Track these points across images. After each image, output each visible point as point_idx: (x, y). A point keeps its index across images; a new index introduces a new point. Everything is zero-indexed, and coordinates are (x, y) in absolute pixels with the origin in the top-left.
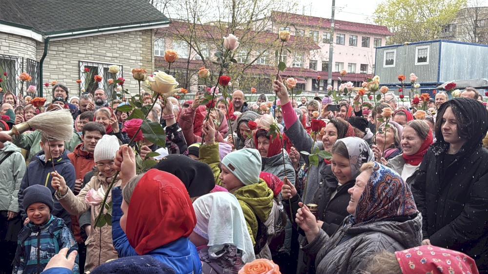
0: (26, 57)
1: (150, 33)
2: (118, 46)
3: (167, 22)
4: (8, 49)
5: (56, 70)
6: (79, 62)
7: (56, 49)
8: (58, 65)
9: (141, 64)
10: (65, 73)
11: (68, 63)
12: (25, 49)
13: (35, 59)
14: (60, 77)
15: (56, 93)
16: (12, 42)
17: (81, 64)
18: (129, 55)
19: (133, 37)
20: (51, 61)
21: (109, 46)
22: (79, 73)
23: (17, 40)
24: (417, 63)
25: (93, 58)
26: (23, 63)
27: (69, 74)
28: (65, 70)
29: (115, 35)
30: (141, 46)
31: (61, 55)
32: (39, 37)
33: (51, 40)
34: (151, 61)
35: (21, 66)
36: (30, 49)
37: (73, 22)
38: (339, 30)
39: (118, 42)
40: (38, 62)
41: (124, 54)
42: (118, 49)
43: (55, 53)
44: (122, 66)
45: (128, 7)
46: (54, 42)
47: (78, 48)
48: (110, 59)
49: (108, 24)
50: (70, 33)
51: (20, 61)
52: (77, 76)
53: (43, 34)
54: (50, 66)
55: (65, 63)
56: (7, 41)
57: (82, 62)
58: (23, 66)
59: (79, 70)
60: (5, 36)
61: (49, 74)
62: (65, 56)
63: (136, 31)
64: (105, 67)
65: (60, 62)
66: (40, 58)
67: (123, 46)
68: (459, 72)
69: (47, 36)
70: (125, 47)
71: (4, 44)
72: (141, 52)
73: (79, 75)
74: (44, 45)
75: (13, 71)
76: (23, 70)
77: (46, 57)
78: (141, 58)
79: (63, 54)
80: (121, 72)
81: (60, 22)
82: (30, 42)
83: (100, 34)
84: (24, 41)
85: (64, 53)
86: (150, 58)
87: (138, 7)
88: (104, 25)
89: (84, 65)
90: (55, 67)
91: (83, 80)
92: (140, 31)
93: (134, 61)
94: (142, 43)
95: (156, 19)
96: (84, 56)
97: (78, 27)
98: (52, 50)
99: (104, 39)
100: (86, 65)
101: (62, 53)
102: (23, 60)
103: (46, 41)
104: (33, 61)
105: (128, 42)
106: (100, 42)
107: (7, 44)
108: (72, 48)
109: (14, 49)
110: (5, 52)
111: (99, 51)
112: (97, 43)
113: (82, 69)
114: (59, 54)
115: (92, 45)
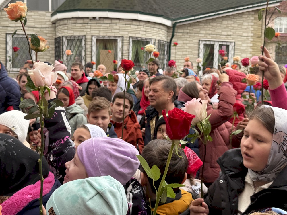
0: (159, 38)
2: (233, 25)
3: (278, 1)
4: (144, 33)
6: (200, 40)
7: (182, 32)
8: (183, 43)
9: (252, 40)
10: (188, 50)
11: (191, 42)
12: (158, 32)
13: (166, 40)
16: (148, 28)
17: (201, 42)
18: (241, 32)
19: (246, 16)
20: (178, 41)
21: (225, 26)
23: (152, 25)
25: (210, 37)
26: (155, 43)
27: (191, 50)
28: (188, 47)
29: (231, 17)
32: (169, 23)
33: (178, 24)
34: (261, 37)
36: (161, 32)
37: (197, 8)
39: (232, 22)
40: (168, 42)
41: (237, 32)
42: (232, 28)
43: (181, 34)
44: (235, 42)
46: (181, 26)
47: (199, 30)
48: (224, 37)
50: (193, 18)
51: (153, 41)
52: (197, 52)
53: (172, 20)
55: (188, 42)
56: (144, 27)
57: (202, 41)
59: (199, 48)
60: (143, 24)
61: (176, 51)
62: (188, 36)
63: (249, 12)
64: (220, 43)
65: (185, 42)
66: (169, 38)
67: (236, 25)
69: (175, 22)
70: (239, 26)
72: (252, 29)
73: (199, 51)
74: (172, 29)
77: (174, 38)
78: (252, 34)
79: (187, 35)
80: (233, 48)
81: (187, 10)
82: (161, 27)
83: (218, 16)
84: (157, 26)
86: (260, 34)
88: (221, 9)
89: (203, 43)
91: (201, 55)
92: (253, 11)
93: (245, 38)
94: (254, 21)
96: (203, 35)
97: (200, 13)
98: (179, 33)
99: (221, 20)
100: (205, 43)
102: (155, 41)
103: (174, 26)
104: (164, 41)
105: (242, 22)
106: (217, 23)
107: (144, 30)
108: (194, 30)
109: (149, 33)
110: (143, 35)
111: (216, 31)
112: (215, 24)
113: (202, 46)
114: (184, 35)
115: (211, 26)
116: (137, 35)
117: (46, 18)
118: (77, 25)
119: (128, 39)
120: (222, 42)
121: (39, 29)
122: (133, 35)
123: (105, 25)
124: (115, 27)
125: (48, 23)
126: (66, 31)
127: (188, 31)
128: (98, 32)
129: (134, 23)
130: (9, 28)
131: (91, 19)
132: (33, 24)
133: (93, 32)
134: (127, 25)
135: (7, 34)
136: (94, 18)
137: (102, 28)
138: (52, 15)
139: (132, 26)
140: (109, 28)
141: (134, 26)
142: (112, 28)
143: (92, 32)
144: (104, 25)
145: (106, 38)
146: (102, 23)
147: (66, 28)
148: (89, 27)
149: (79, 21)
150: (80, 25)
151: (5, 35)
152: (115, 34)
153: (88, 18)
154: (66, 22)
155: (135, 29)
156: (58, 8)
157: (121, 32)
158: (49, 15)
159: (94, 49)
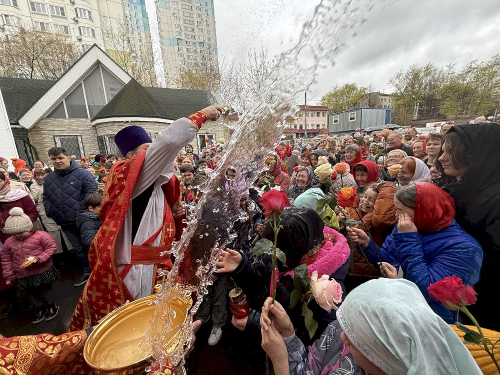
2: (213, 124)
3: (234, 111)
9: (224, 132)
15: (187, 149)
18: (218, 128)
21: (209, 125)
24: (349, 121)
25: (202, 132)
38: (311, 110)
41: (216, 128)
42: (213, 126)
48: (209, 131)
60: (162, 124)
67: (215, 125)
68: (371, 123)
71: (162, 128)
72: (223, 127)
73: (197, 140)
78: (223, 129)
80: (215, 136)
89: (199, 135)
91: (199, 142)
93: (220, 131)
113: (198, 137)
117: (87, 123)
118: (114, 127)
119: (154, 134)
120: (209, 134)
121: (82, 132)
125: (89, 127)
126: (106, 131)
129: (157, 124)
130: (55, 132)
131: (125, 123)
132: (77, 128)
135: (54, 136)
136: (127, 122)
138: (92, 121)
139: (156, 126)
141: (157, 126)
147: (106, 129)
149: (115, 124)
150: (118, 127)
151: (53, 137)
153: (122, 122)
154: (105, 125)
156: (96, 116)
158: (89, 121)
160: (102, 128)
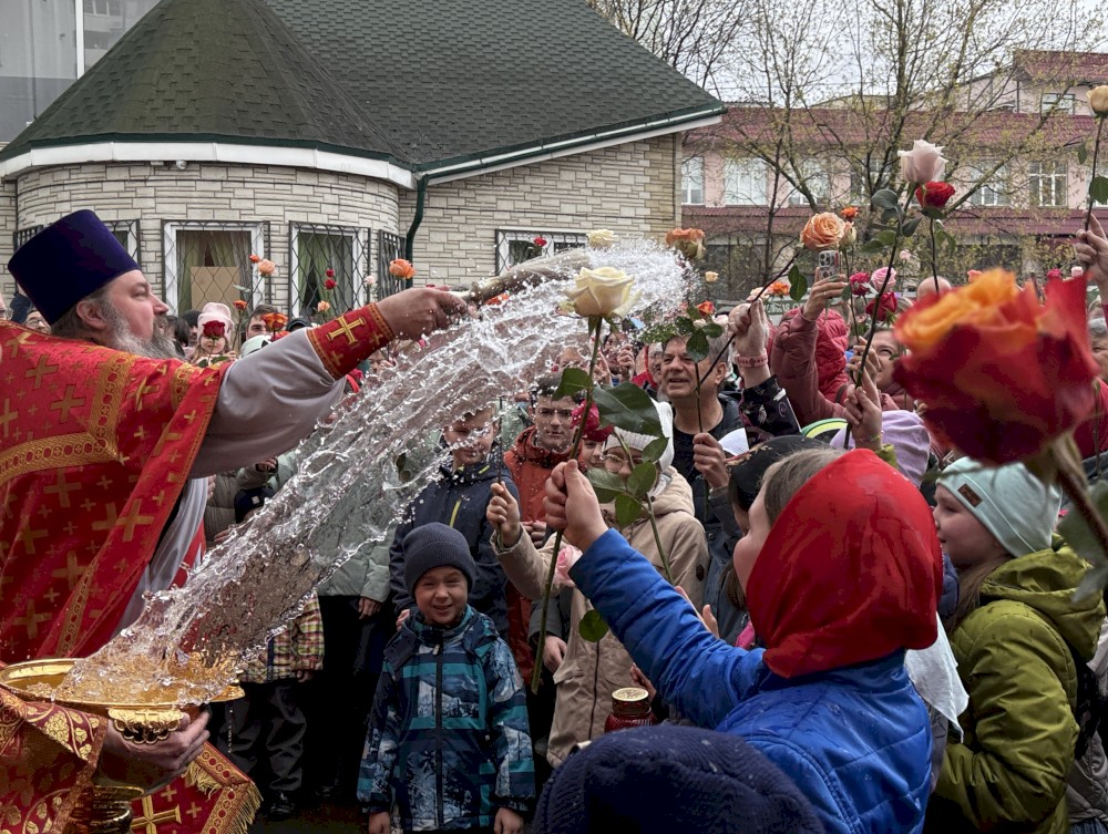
0: (377, 226)
1: (671, 145)
2: (591, 184)
3: (716, 110)
4: (335, 209)
5: (442, 255)
6: (497, 231)
7: (444, 204)
8: (449, 242)
9: (648, 228)
10: (463, 263)
11: (470, 236)
12: (375, 207)
13: (396, 232)
14: (453, 271)
16: (346, 193)
17: (501, 236)
18: (617, 206)
19: (628, 157)
20: (432, 234)
21: (569, 186)
22: (497, 260)
23: (358, 186)
25: (528, 222)
26: (369, 242)
27: (472, 263)
28: (463, 254)
29: (583, 158)
30: (647, 180)
31: (455, 218)
32: (404, 178)
33: (432, 182)
34: (673, 219)
35: (366, 251)
36: (385, 208)
37: (483, 133)
39: (589, 176)
40: (402, 240)
41: (604, 205)
42: (589, 192)
43: (440, 213)
45: (615, 83)
46: (438, 186)
47: (493, 199)
48: (569, 219)
49: (566, 132)
50: (477, 162)
51: (362, 237)
53: (414, 169)
54: (431, 248)
55: (462, 237)
56: (334, 191)
57: (504, 232)
58: (369, 249)
59: (497, 254)
60: (330, 180)
61: (426, 266)
62: (463, 219)
63: (634, 142)
64: (557, 240)
65: (453, 236)
66: (407, 227)
67: (601, 185)
69: (424, 174)
70: (608, 187)
71: (329, 198)
72: (647, 196)
73: (497, 264)
74: (416, 196)
75: (347, 262)
76: (368, 260)
77: (421, 224)
78: (647, 212)
79: (459, 215)
81: (452, 136)
82: (384, 190)
83: (548, 157)
84: (372, 188)
85: (462, 212)
86: (671, 209)
87: (641, 79)
88: (557, 134)
89: (508, 239)
90: (440, 248)
92: (645, 141)
93: (629, 222)
94: (650, 172)
95: (687, 105)
96: (507, 216)
97: (495, 146)
98: (436, 206)
99: (556, 169)
100: (513, 239)
101: (456, 212)
102: (369, 236)
103: (421, 186)
104: (392, 236)
105: (616, 174)
106: (546, 179)
107: (334, 199)
108: (479, 199)
109: (350, 209)
110: (331, 217)
111: (544, 202)
112: (540, 181)
113: (504, 250)
114: (451, 216)
115: (527, 188)
116: (313, 218)
118: (107, 187)
119: (285, 230)
120: (564, 234)
122: (301, 218)
123: (206, 186)
124: (239, 193)
126: (64, 206)
127: (461, 202)
128: (182, 208)
129: (302, 178)
131: (156, 168)
133: (166, 208)
134: (277, 186)
136: (169, 164)
137: (195, 194)
139: (297, 190)
140: (218, 195)
141: (302, 189)
142: (231, 195)
143: (161, 208)
144: (201, 186)
145: (212, 228)
146: (196, 180)
147: (66, 196)
148: (151, 192)
149: (113, 174)
150: (121, 186)
152: (241, 215)
153: (146, 163)
154: (64, 176)
155: (305, 198)
156: (31, 130)
157: (259, 210)
159: (172, 263)
160: (46, 192)
